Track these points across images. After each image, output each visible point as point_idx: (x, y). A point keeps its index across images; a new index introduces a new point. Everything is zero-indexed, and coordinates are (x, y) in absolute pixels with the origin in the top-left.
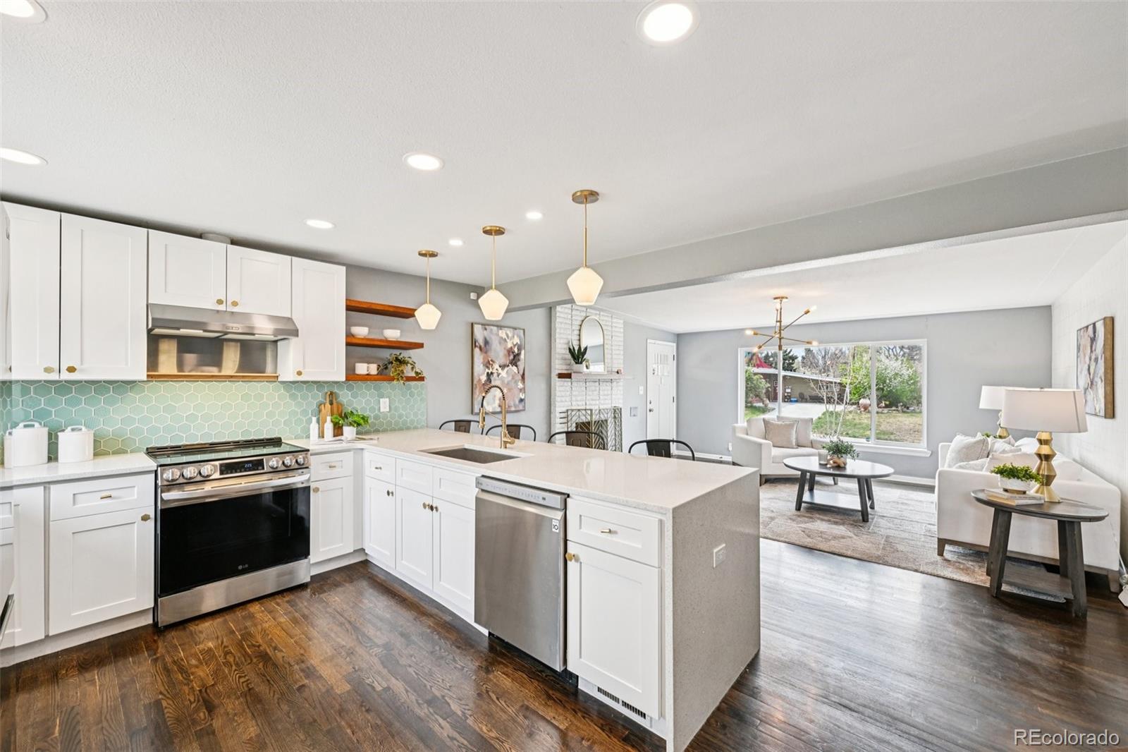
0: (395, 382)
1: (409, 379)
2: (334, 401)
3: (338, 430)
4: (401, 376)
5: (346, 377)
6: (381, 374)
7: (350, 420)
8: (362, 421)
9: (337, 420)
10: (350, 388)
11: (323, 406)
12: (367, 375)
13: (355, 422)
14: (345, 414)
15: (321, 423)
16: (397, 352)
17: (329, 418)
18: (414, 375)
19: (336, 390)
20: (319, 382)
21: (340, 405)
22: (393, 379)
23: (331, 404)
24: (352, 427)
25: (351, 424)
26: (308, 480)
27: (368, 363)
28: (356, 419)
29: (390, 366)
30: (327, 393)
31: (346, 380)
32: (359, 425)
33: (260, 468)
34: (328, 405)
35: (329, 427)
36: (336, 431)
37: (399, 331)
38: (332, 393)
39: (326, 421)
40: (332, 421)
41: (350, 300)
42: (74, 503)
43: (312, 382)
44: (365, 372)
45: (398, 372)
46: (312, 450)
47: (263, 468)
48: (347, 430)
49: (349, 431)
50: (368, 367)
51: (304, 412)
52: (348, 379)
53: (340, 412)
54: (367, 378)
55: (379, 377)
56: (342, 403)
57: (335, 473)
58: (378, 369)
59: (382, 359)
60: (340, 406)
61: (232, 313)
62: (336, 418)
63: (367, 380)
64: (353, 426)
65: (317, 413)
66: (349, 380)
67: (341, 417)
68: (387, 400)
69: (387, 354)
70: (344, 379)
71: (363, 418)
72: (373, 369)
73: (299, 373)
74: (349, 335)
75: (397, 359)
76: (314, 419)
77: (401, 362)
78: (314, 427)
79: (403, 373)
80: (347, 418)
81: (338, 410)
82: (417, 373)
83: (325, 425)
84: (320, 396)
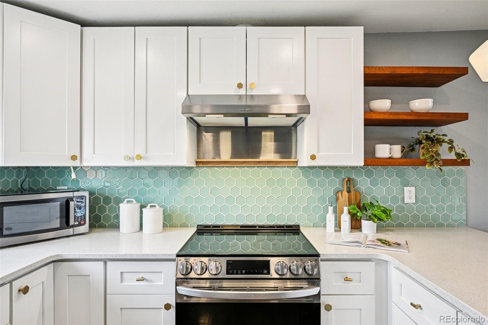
0: (427, 167)
1: (447, 163)
2: (352, 189)
3: (356, 226)
4: (434, 159)
5: (365, 161)
6: (405, 158)
7: (369, 213)
8: (383, 216)
9: (355, 212)
10: (369, 174)
11: (340, 193)
12: (390, 158)
13: (375, 216)
14: (364, 204)
15: (338, 214)
16: (429, 129)
17: (346, 209)
18: (455, 158)
19: (353, 176)
20: (337, 167)
21: (357, 192)
22: (424, 163)
23: (349, 192)
24: (371, 222)
25: (370, 219)
26: (318, 295)
27: (391, 144)
28: (377, 212)
29: (417, 147)
30: (344, 179)
31: (365, 165)
32: (379, 219)
33: (265, 272)
34: (345, 193)
35: (346, 219)
36: (354, 222)
37: (431, 100)
38: (349, 180)
39: (343, 212)
40: (349, 213)
41: (369, 67)
42: (122, 281)
43: (329, 167)
44: (387, 155)
45: (431, 154)
46: (323, 255)
47: (269, 273)
48: (365, 224)
49: (368, 226)
50: (390, 148)
51: (322, 199)
52: (366, 164)
53: (358, 201)
54: (389, 162)
55: (405, 160)
56: (361, 191)
57: (351, 287)
58: (402, 152)
59: (406, 140)
60: (358, 195)
61: (252, 96)
62: (354, 209)
63: (390, 164)
64: (374, 221)
65: (334, 200)
66: (368, 165)
67: (359, 208)
68: (413, 189)
69: (413, 133)
70: (362, 164)
71: (384, 211)
72: (397, 151)
73: (313, 157)
74: (368, 111)
75: (428, 138)
76: (331, 209)
77: (435, 141)
78: (330, 217)
79: (438, 155)
80: (366, 211)
81: (356, 200)
82: (458, 154)
83: (342, 216)
84: (336, 183)
